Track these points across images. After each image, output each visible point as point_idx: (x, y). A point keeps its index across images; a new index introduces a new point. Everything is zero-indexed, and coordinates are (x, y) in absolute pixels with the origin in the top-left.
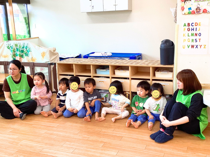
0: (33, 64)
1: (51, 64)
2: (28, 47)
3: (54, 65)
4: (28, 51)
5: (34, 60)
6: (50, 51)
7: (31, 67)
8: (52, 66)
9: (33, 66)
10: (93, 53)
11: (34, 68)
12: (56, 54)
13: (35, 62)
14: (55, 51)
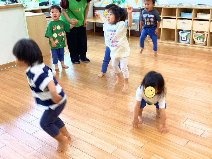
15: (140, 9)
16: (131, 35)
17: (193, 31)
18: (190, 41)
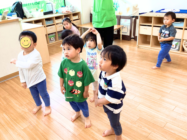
0: (120, 17)
1: (133, 17)
2: (118, 3)
3: (135, 18)
4: (117, 7)
5: (120, 14)
6: (134, 7)
7: (118, 19)
8: (134, 19)
9: (120, 18)
10: (163, 9)
11: (120, 20)
12: (137, 9)
13: (121, 15)
14: (137, 6)
15: (131, 17)
16: (122, 39)
17: (183, 40)
18: (179, 49)
